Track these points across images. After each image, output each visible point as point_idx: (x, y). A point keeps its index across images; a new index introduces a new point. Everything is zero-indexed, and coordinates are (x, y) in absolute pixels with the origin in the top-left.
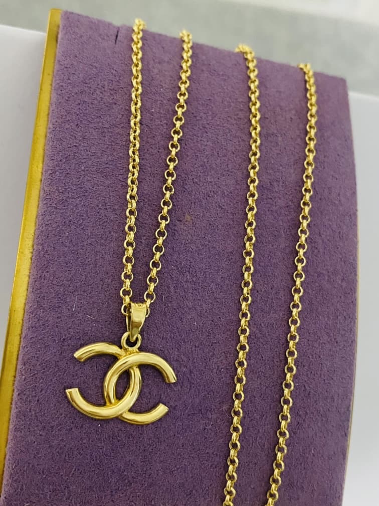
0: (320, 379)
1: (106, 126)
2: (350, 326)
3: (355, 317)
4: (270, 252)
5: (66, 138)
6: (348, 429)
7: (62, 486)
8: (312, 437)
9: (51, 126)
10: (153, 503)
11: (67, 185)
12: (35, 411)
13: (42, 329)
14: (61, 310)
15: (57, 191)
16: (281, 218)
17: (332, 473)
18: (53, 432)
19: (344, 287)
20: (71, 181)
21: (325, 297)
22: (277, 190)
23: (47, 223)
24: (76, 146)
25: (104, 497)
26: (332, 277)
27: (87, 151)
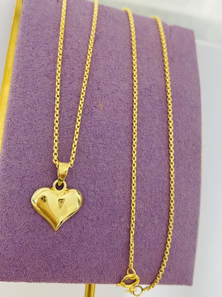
0: (180, 204)
1: (51, 49)
2: (197, 173)
3: (200, 167)
4: (150, 127)
5: (26, 56)
6: (196, 235)
7: (22, 268)
8: (176, 238)
9: (17, 49)
10: (78, 279)
11: (26, 83)
12: (5, 221)
13: (10, 170)
14: (22, 159)
15: (20, 87)
16: (157, 107)
17: (187, 261)
18: (16, 234)
19: (194, 149)
20: (29, 81)
21: (183, 155)
22: (154, 91)
23: (13, 106)
24: (32, 60)
25: (48, 275)
26: (187, 143)
27: (39, 63)
